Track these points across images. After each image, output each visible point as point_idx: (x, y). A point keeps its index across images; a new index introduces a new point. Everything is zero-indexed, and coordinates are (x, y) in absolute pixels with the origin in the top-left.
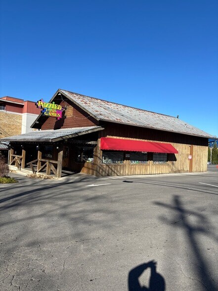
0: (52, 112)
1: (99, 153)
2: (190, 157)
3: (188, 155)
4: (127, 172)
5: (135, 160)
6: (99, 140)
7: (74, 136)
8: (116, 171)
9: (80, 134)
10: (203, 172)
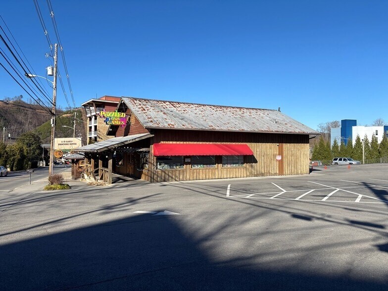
0: (115, 120)
1: (153, 159)
2: (279, 158)
3: (275, 156)
4: (188, 177)
5: (198, 164)
6: (152, 146)
7: (120, 145)
8: (173, 177)
9: (126, 143)
10: (302, 174)
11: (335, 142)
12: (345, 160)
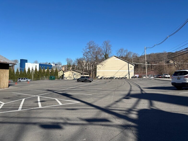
10: (4, 88)
11: (17, 70)
12: (24, 79)
